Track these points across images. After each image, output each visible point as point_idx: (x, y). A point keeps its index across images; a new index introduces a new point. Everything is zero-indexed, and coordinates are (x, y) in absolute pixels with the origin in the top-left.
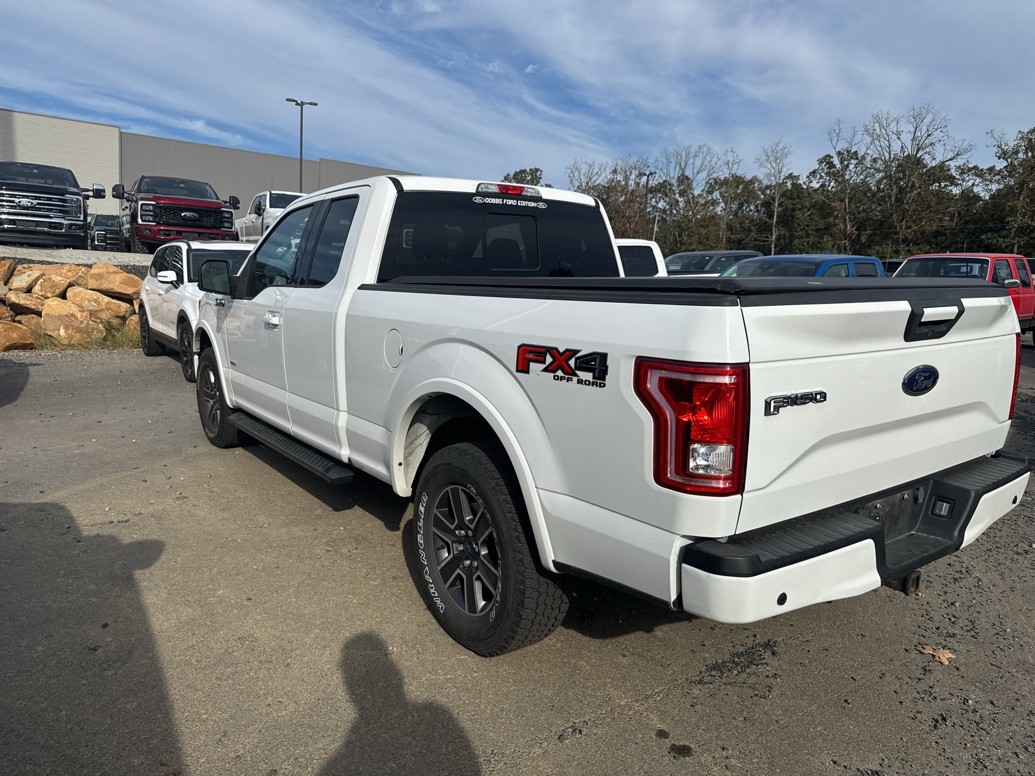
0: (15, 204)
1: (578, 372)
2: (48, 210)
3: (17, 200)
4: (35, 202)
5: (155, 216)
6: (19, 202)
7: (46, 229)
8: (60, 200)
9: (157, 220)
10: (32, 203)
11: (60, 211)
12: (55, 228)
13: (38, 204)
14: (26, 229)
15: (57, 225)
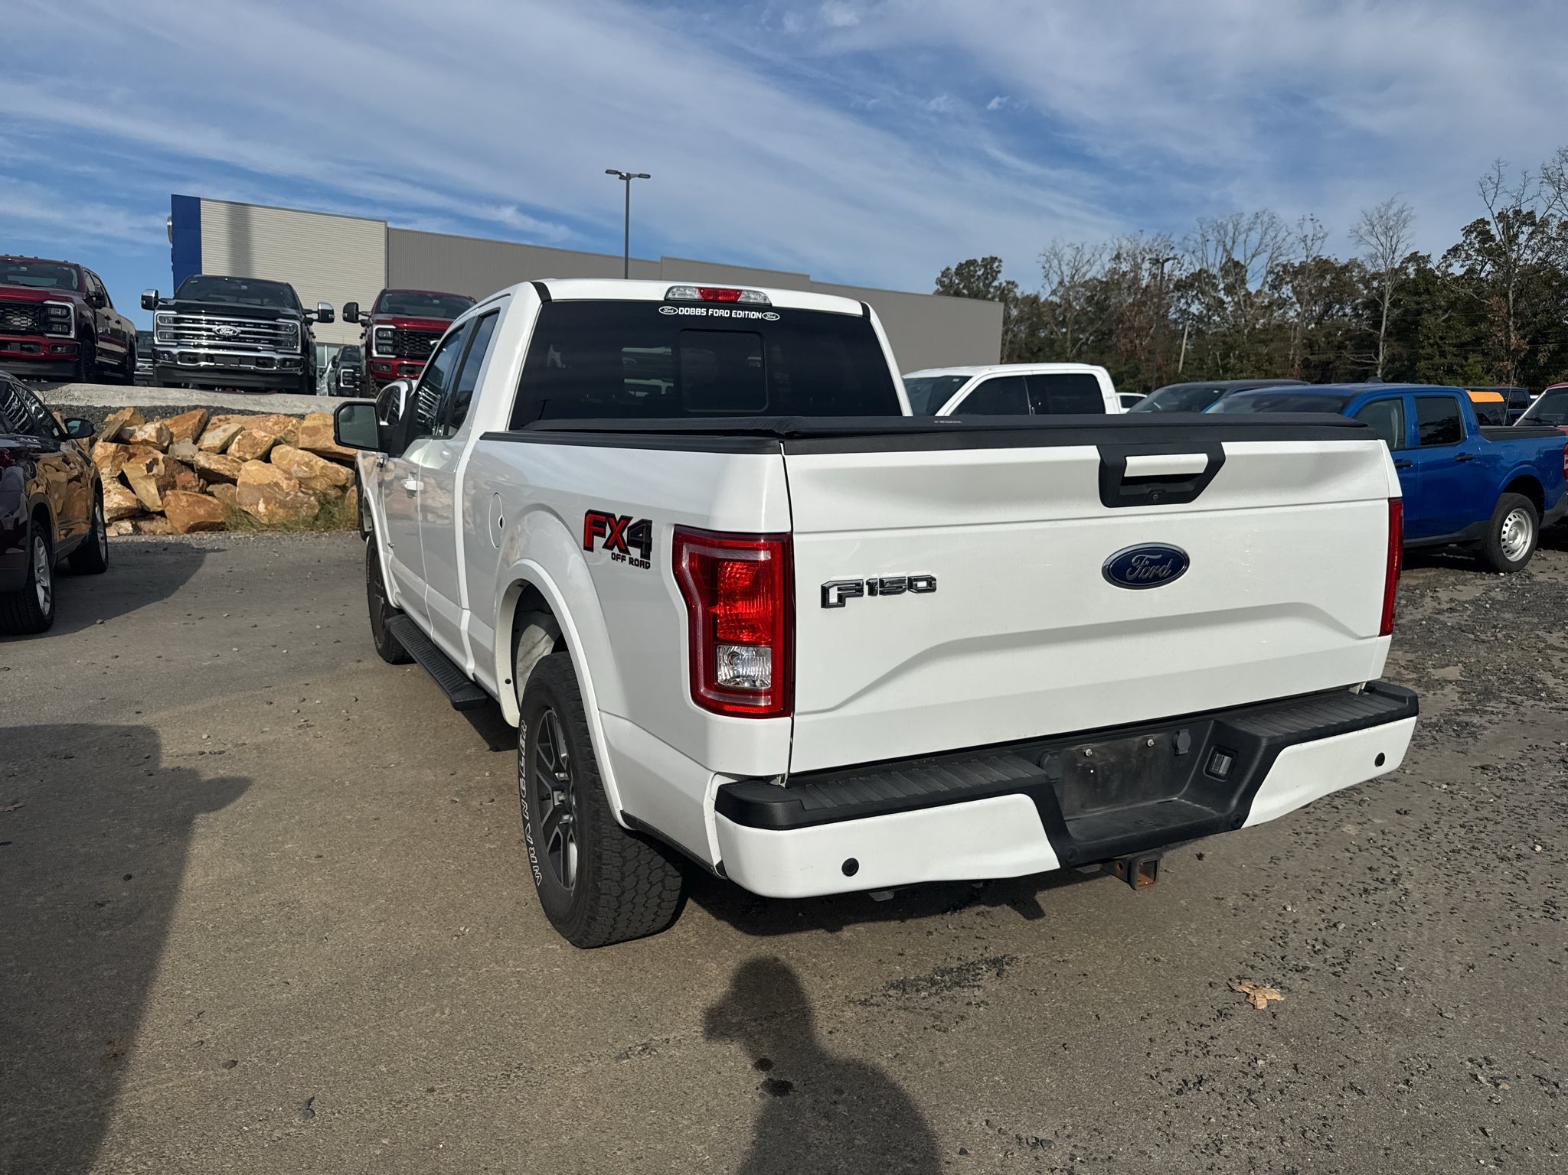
0: (212, 334)
1: (630, 548)
2: (256, 341)
3: (215, 328)
4: (238, 329)
5: (395, 346)
6: (219, 330)
7: (252, 367)
8: (270, 326)
9: (397, 351)
10: (234, 332)
11: (271, 342)
12: (264, 365)
13: (243, 332)
14: (227, 367)
15: (266, 361)
